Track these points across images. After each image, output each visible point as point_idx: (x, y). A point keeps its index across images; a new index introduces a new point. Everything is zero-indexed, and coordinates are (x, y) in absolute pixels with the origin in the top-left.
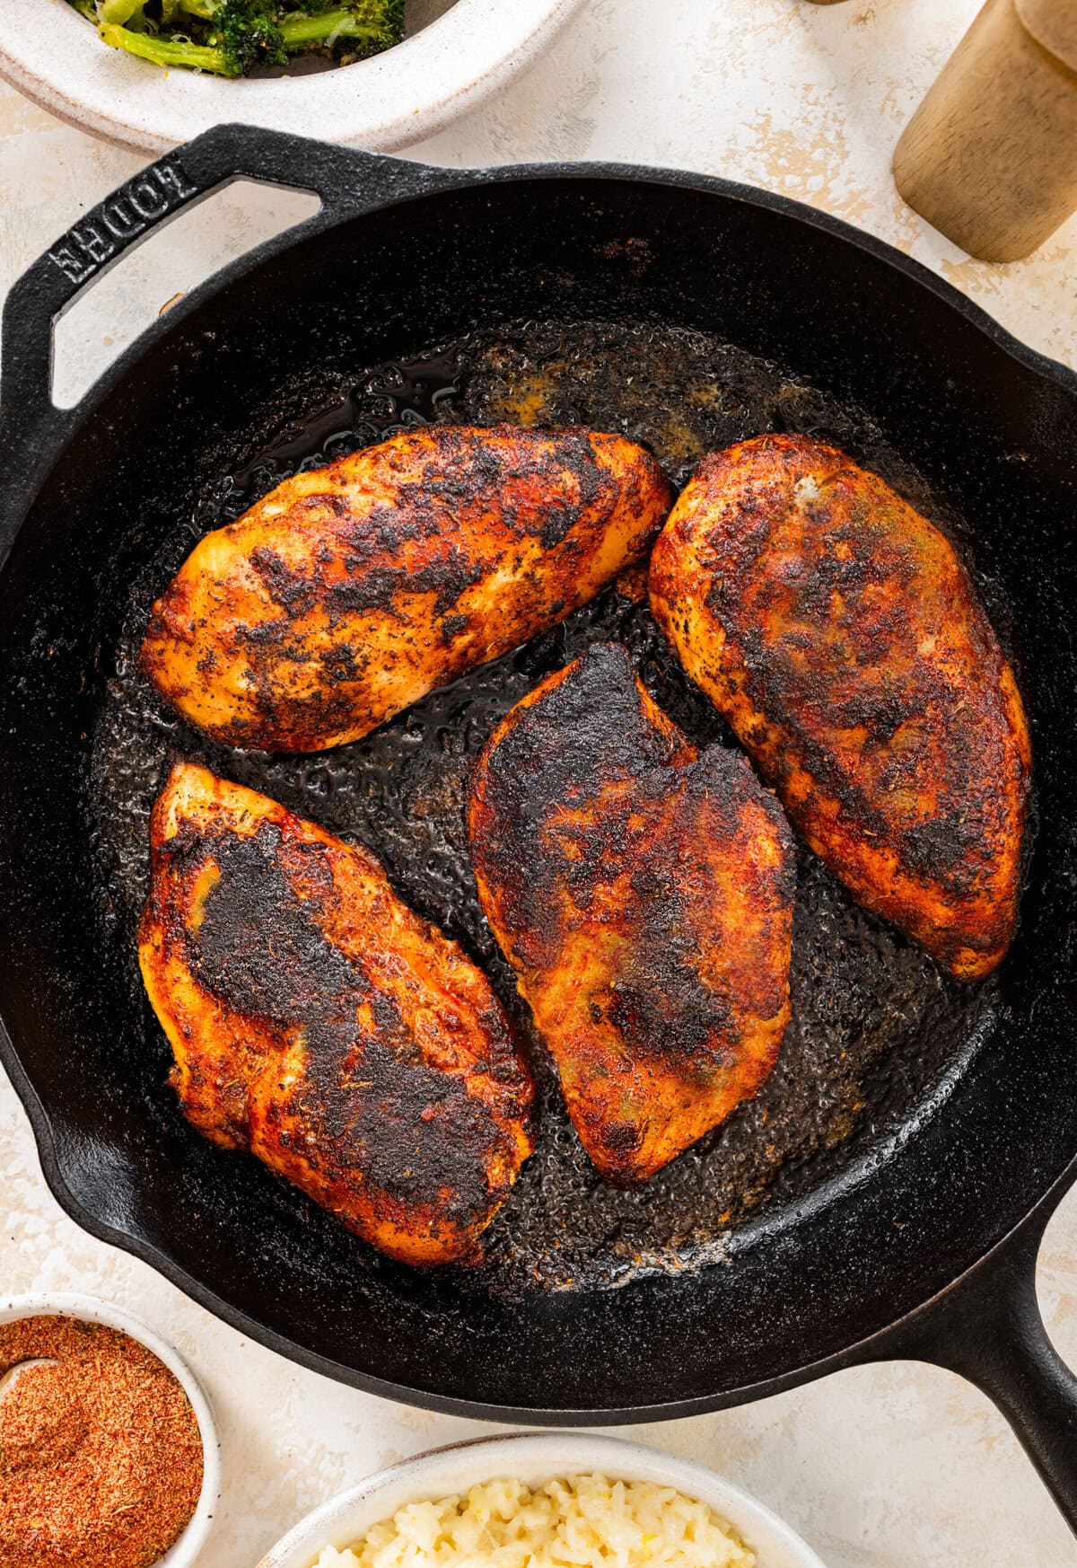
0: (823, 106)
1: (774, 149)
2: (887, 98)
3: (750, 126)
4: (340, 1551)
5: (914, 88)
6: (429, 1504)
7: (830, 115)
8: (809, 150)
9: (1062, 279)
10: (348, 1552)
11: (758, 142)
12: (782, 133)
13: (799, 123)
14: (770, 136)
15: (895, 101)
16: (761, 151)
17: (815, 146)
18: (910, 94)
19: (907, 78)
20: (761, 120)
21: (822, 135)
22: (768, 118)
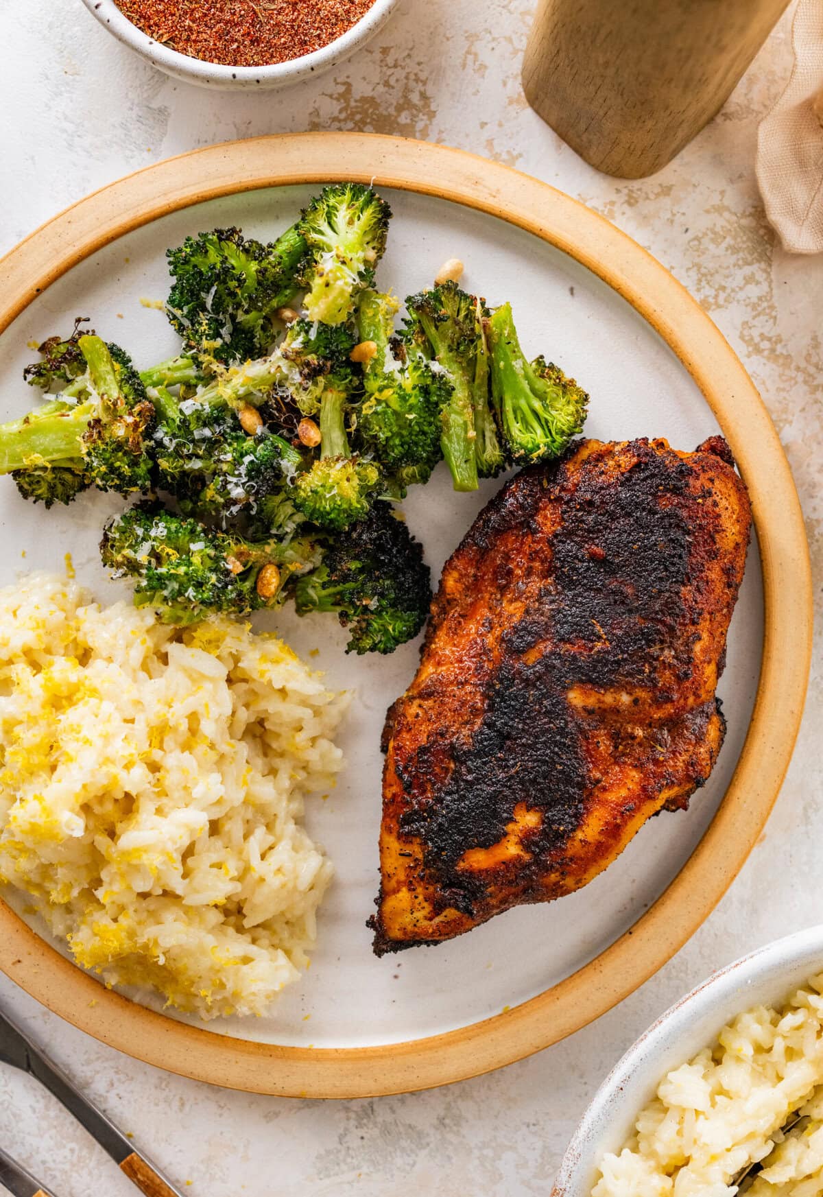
0: (403, 68)
1: (358, 117)
2: (468, 52)
3: (331, 96)
4: (619, 1155)
5: (494, 39)
6: (686, 1066)
7: (412, 77)
8: (394, 113)
9: (669, 216)
10: (626, 1151)
11: (340, 112)
12: (364, 100)
13: (381, 89)
14: (353, 104)
15: (476, 55)
16: (345, 120)
17: (400, 109)
18: (490, 46)
19: (486, 30)
20: (342, 89)
21: (406, 97)
22: (348, 85)
